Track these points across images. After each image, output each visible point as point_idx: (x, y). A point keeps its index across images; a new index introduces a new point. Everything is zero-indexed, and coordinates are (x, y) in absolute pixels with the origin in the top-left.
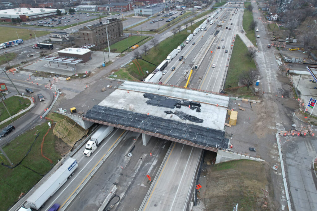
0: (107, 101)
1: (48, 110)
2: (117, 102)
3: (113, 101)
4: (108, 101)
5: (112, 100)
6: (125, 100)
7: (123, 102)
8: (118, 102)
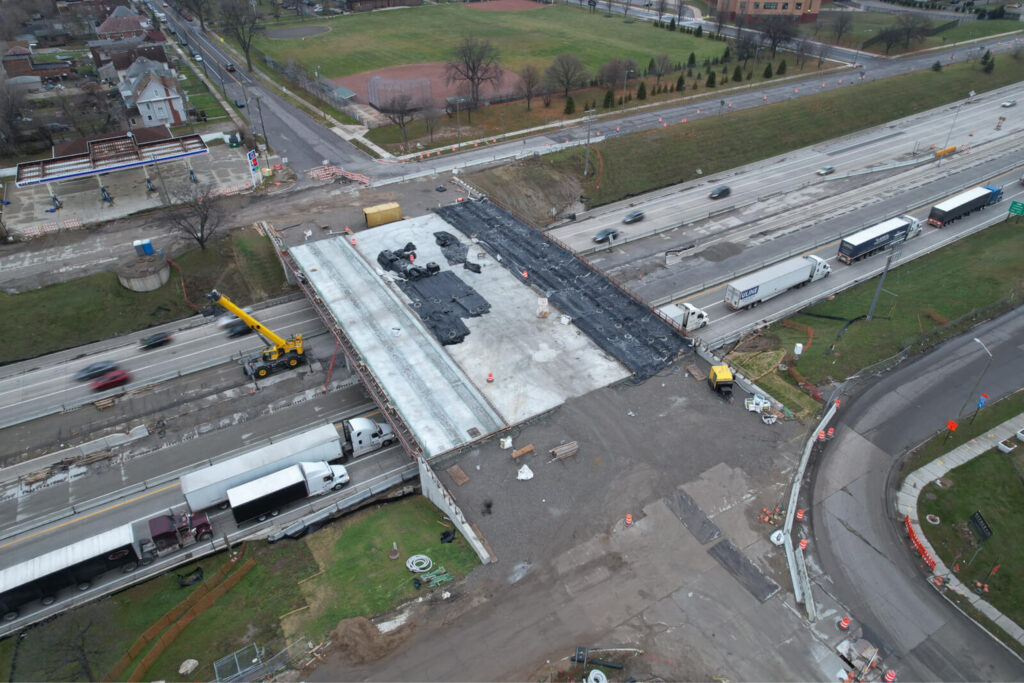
0: (589, 376)
1: (819, 432)
2: (565, 355)
3: (572, 367)
4: (585, 374)
5: (570, 372)
6: (531, 352)
7: (544, 346)
8: (558, 356)
